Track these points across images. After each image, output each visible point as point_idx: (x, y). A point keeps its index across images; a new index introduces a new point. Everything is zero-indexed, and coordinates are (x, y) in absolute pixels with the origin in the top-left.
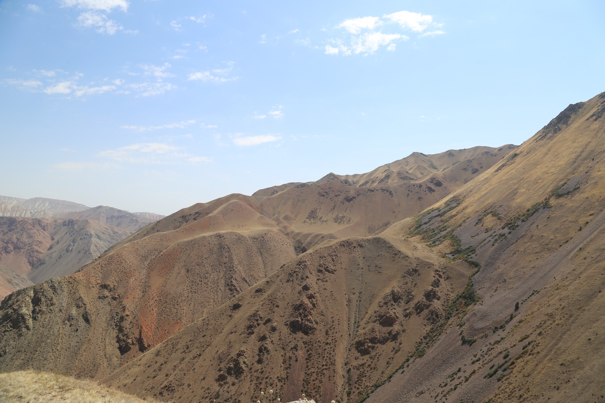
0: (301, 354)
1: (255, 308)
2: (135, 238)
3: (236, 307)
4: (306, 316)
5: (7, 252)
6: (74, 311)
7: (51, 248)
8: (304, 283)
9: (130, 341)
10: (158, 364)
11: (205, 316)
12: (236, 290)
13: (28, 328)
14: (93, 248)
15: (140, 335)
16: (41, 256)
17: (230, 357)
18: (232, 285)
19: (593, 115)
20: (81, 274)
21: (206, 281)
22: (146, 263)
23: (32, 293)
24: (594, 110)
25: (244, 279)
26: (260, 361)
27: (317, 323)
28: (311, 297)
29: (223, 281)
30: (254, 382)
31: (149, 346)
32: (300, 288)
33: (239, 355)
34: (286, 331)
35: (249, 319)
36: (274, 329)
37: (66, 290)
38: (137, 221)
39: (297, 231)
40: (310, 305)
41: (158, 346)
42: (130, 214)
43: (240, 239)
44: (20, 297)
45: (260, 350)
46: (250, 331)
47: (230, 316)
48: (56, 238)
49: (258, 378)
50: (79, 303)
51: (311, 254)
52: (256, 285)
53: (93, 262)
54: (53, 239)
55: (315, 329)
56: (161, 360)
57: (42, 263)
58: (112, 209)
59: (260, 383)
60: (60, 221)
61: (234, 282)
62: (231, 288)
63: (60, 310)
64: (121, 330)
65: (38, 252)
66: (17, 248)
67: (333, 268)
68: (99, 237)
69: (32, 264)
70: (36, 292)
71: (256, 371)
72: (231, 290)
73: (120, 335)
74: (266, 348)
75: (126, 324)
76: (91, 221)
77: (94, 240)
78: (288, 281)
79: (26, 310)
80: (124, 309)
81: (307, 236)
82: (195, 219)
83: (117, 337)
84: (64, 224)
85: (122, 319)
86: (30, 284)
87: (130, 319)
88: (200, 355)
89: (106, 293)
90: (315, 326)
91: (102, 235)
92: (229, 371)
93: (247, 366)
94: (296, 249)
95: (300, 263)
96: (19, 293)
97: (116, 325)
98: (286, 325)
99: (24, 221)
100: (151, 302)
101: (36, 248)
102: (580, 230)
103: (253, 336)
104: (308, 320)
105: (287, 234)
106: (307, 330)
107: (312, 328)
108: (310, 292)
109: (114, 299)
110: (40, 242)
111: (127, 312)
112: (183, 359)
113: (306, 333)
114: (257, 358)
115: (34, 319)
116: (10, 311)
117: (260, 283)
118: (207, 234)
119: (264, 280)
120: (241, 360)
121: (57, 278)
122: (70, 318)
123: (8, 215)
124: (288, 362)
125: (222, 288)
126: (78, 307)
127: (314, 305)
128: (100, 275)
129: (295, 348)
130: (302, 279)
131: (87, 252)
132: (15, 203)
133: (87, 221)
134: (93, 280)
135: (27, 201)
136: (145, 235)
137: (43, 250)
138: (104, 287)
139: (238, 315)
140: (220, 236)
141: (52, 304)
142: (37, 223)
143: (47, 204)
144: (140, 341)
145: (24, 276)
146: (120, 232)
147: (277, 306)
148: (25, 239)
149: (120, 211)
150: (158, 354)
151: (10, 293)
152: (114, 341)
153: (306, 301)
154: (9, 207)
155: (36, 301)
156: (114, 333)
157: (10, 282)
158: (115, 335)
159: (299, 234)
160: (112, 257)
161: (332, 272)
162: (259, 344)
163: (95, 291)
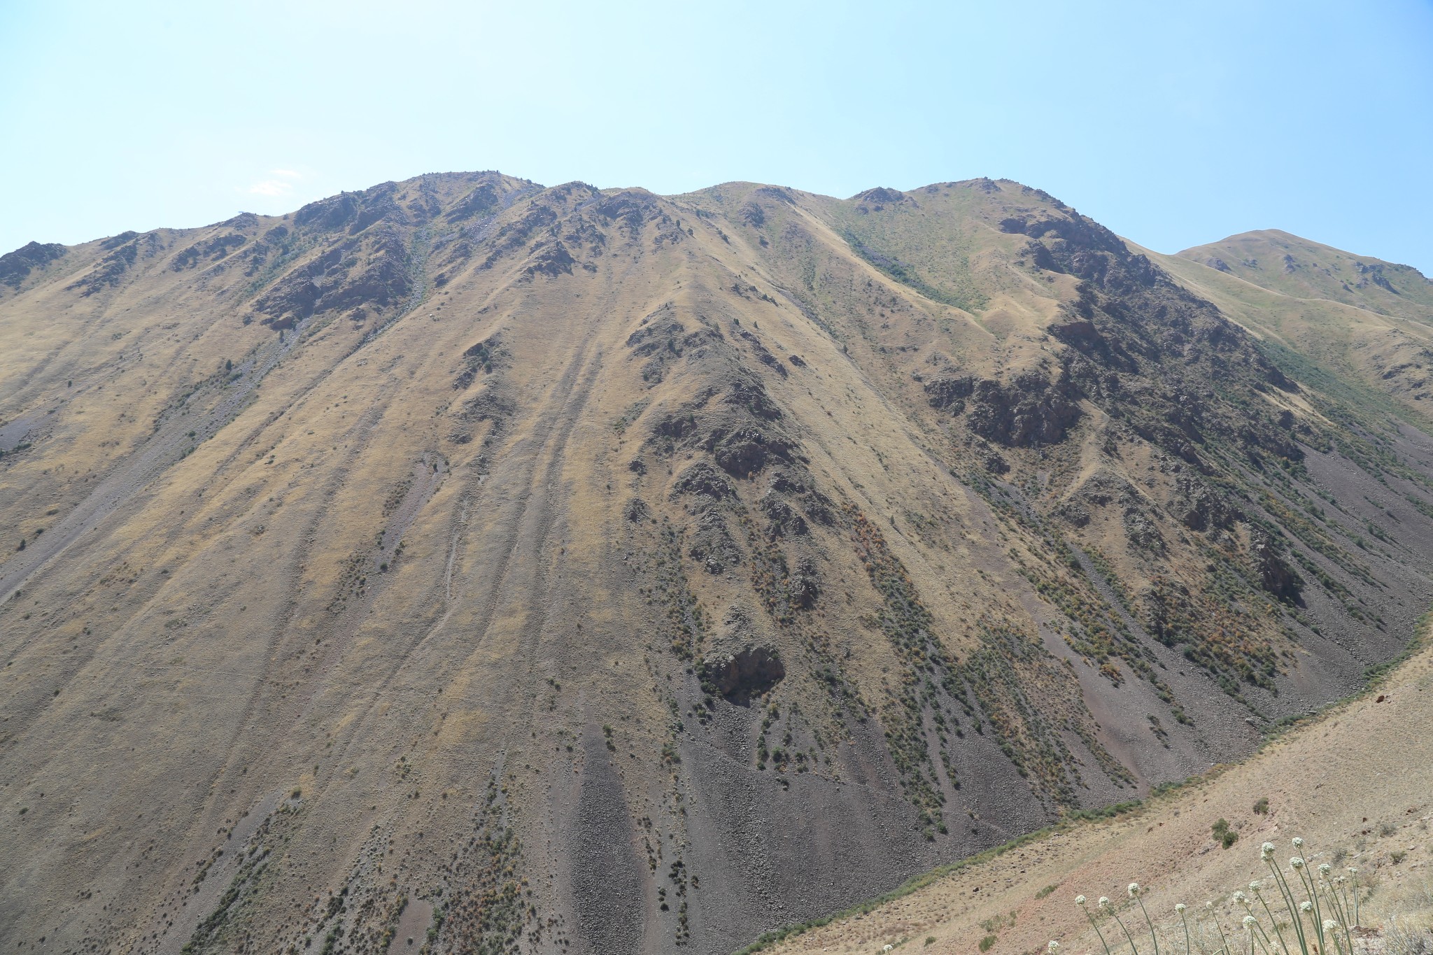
19: (83, 282)
24: (87, 271)
102: (22, 547)
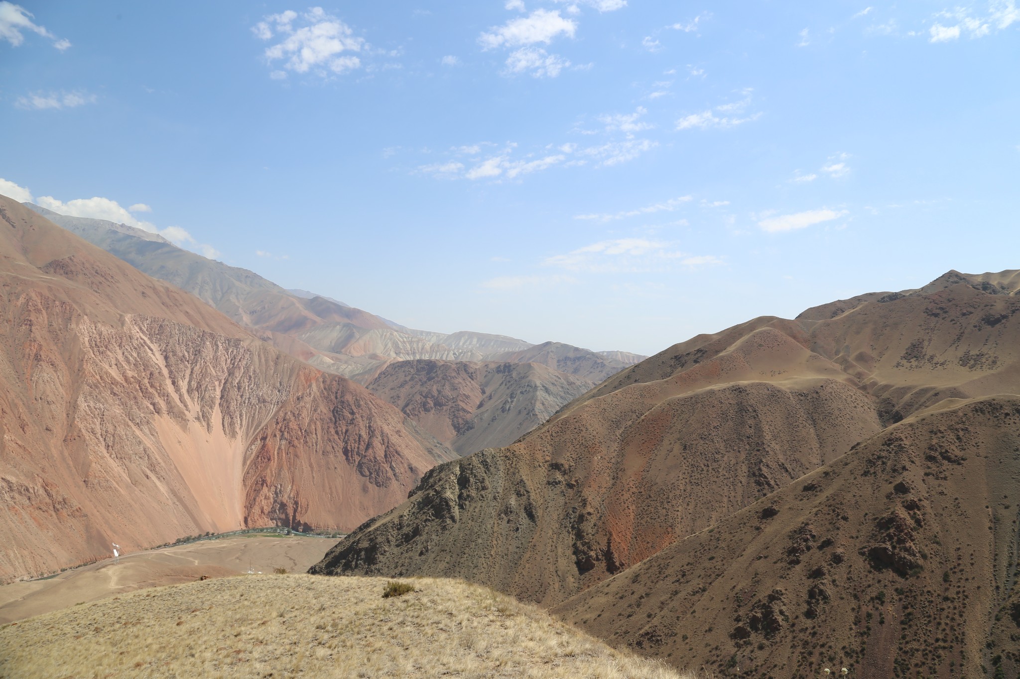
0: (891, 610)
1: (802, 519)
2: (600, 392)
3: (768, 514)
4: (903, 541)
5: (427, 410)
6: (513, 501)
7: (481, 406)
8: (899, 480)
9: (592, 553)
10: (636, 596)
11: (713, 524)
12: (769, 484)
13: (453, 518)
14: (538, 406)
15: (609, 546)
16: (468, 416)
17: (755, 600)
18: (761, 475)
20: (522, 445)
21: (715, 465)
22: (618, 432)
23: (457, 470)
25: (782, 466)
26: (810, 614)
27: (924, 557)
28: (911, 506)
29: (745, 468)
30: (799, 649)
31: (622, 565)
32: (890, 488)
33: (772, 598)
34: (860, 564)
35: (790, 537)
36: (837, 559)
37: (502, 468)
38: (603, 365)
39: (882, 382)
40: (910, 522)
41: (636, 567)
42: (593, 354)
43: (775, 395)
44: (443, 475)
45: (811, 594)
46: (792, 558)
47: (758, 529)
48: (488, 391)
49: (806, 643)
50: (520, 489)
51: (911, 425)
52: (804, 478)
53: (540, 428)
54: (483, 392)
55: (922, 567)
56: (640, 589)
57: (470, 427)
58: (565, 347)
59: (810, 653)
60: (493, 366)
61: (765, 470)
62: (760, 480)
63: (495, 498)
64: (579, 535)
65: (464, 410)
66: (438, 404)
67: (958, 453)
68: (547, 390)
69: (457, 428)
70: (462, 469)
71: (804, 630)
72: (758, 483)
73: (579, 544)
74: (821, 592)
75: (588, 527)
76: (535, 365)
77: (540, 394)
78: (866, 474)
79: (451, 494)
80: (584, 503)
81: (903, 391)
82: (696, 362)
83: (574, 545)
84: (498, 370)
85: (581, 518)
86: (455, 456)
87: (593, 520)
88: (704, 590)
89: (559, 476)
90: (921, 562)
91: (551, 388)
92: (754, 623)
93: (786, 619)
94: (880, 415)
95: (889, 442)
96: (442, 468)
97: (573, 527)
98: (863, 554)
99: (446, 366)
100: (626, 496)
101: (462, 404)
103: (798, 568)
104: (907, 550)
105: (864, 388)
106: (903, 569)
107: (912, 566)
108: (910, 497)
109: (570, 486)
110: (467, 397)
111: (589, 509)
112: (676, 593)
113: (903, 574)
114: (805, 608)
115: (461, 507)
116: (432, 493)
117: (813, 474)
118: (716, 387)
119: (821, 469)
120: (776, 607)
121: (490, 450)
122: (507, 511)
123: (426, 357)
124: (864, 623)
125: (744, 480)
126: (519, 494)
127: (918, 522)
128: (549, 448)
129: (880, 598)
130: (894, 471)
131: (530, 413)
132: (434, 340)
133: (529, 366)
134: (539, 456)
135: (449, 337)
136: (616, 388)
137: (471, 407)
138: (556, 466)
139: (771, 528)
140: (739, 390)
141: (484, 488)
142: (463, 368)
143: (475, 340)
144: (608, 555)
145: (448, 444)
146: (578, 383)
147: (845, 519)
148: (447, 391)
149: (577, 349)
150: (635, 579)
151: (431, 468)
152: (569, 552)
153: (903, 513)
154: (428, 347)
155: (463, 482)
156: (570, 539)
157: (430, 452)
158: (571, 543)
159: (886, 387)
160: (566, 421)
161: (958, 461)
162: (809, 583)
163: (543, 472)
